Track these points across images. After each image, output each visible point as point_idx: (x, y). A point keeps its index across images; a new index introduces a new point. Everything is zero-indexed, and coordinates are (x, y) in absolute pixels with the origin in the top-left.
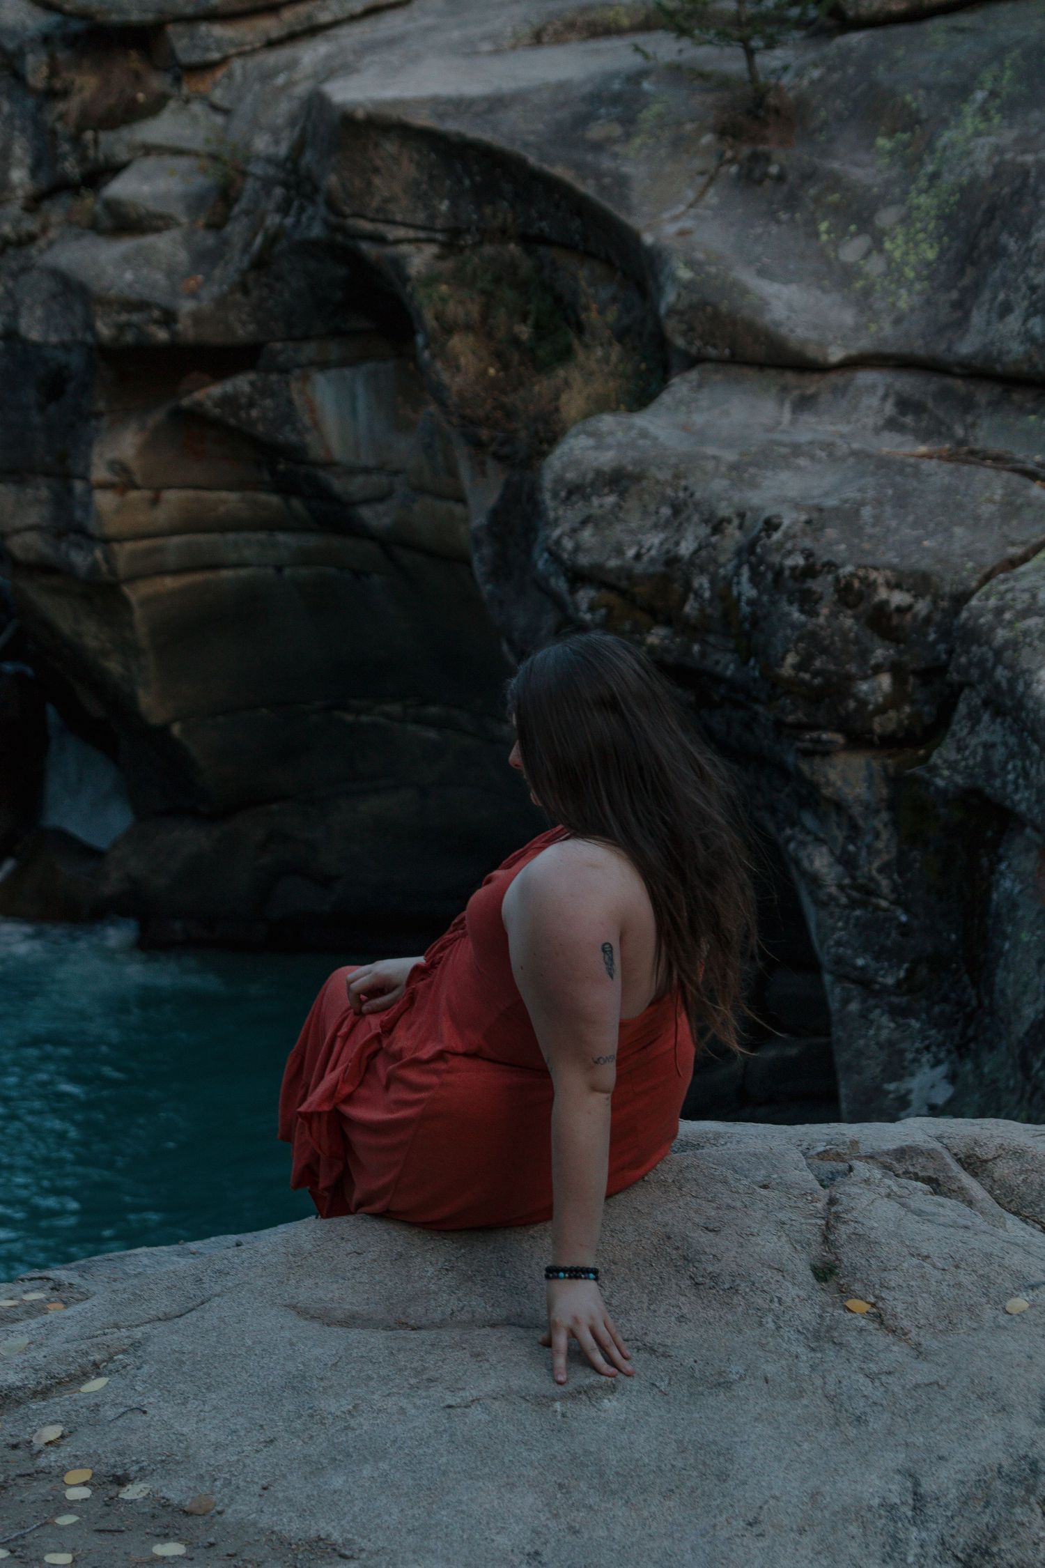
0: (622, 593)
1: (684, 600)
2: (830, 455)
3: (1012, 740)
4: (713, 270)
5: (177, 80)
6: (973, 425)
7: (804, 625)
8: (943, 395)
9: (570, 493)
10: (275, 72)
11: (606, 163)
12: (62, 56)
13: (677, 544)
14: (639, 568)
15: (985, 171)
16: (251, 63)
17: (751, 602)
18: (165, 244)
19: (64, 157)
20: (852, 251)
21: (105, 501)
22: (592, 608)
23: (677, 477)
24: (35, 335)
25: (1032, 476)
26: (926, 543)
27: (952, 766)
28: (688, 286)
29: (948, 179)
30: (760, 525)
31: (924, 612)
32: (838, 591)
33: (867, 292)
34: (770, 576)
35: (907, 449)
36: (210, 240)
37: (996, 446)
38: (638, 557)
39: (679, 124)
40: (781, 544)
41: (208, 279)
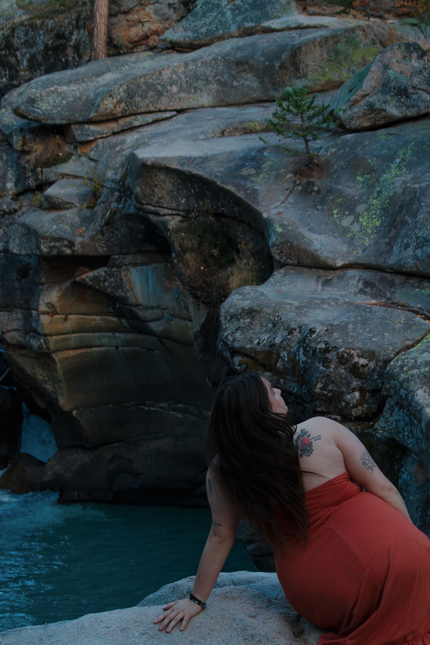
0: (252, 358)
1: (277, 361)
2: (336, 303)
3: (407, 419)
4: (291, 228)
5: (76, 148)
6: (394, 292)
7: (325, 371)
8: (382, 280)
9: (232, 318)
10: (116, 145)
11: (249, 185)
12: (28, 137)
13: (274, 339)
14: (259, 348)
15: (399, 191)
16: (106, 141)
17: (304, 362)
18: (70, 214)
19: (29, 178)
20: (346, 222)
21: (45, 319)
22: (240, 365)
23: (274, 311)
24: (15, 251)
25: (417, 313)
26: (373, 339)
27: (383, 429)
28: (281, 235)
29: (385, 194)
30: (308, 331)
31: (372, 367)
32: (338, 358)
33: (352, 238)
34: (311, 352)
35: (367, 302)
36: (88, 213)
37: (403, 301)
38: (259, 344)
39: (278, 169)
40: (315, 339)
41: (87, 229)
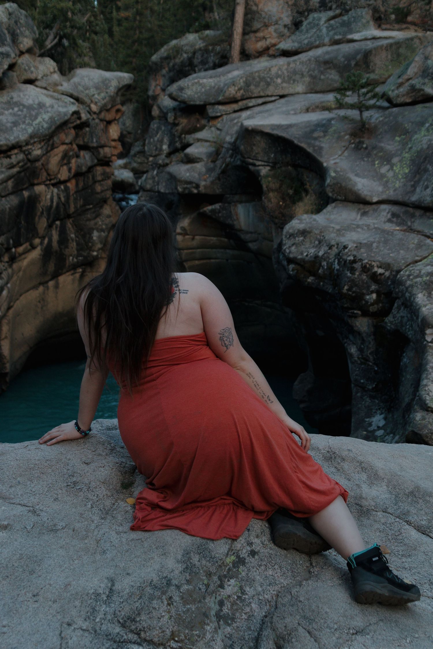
0: (302, 266)
1: (319, 269)
2: (368, 228)
3: (409, 316)
4: (342, 173)
5: (209, 121)
6: (414, 222)
7: (350, 277)
8: (406, 212)
9: (290, 236)
10: (234, 119)
11: (317, 143)
12: (179, 114)
13: (319, 252)
14: (307, 259)
15: (425, 146)
16: (229, 116)
17: (337, 270)
18: (199, 166)
19: (176, 142)
20: (384, 170)
21: (179, 238)
22: (293, 270)
23: (321, 232)
24: (162, 191)
25: (428, 237)
26: (391, 255)
27: (391, 322)
28: (334, 178)
29: (414, 149)
30: (342, 247)
31: (388, 276)
32: (362, 267)
33: (387, 182)
34: (343, 262)
35: (393, 228)
36: (212, 165)
37: (419, 228)
38: (307, 255)
39: (340, 133)
40: (347, 253)
41: (210, 176)
